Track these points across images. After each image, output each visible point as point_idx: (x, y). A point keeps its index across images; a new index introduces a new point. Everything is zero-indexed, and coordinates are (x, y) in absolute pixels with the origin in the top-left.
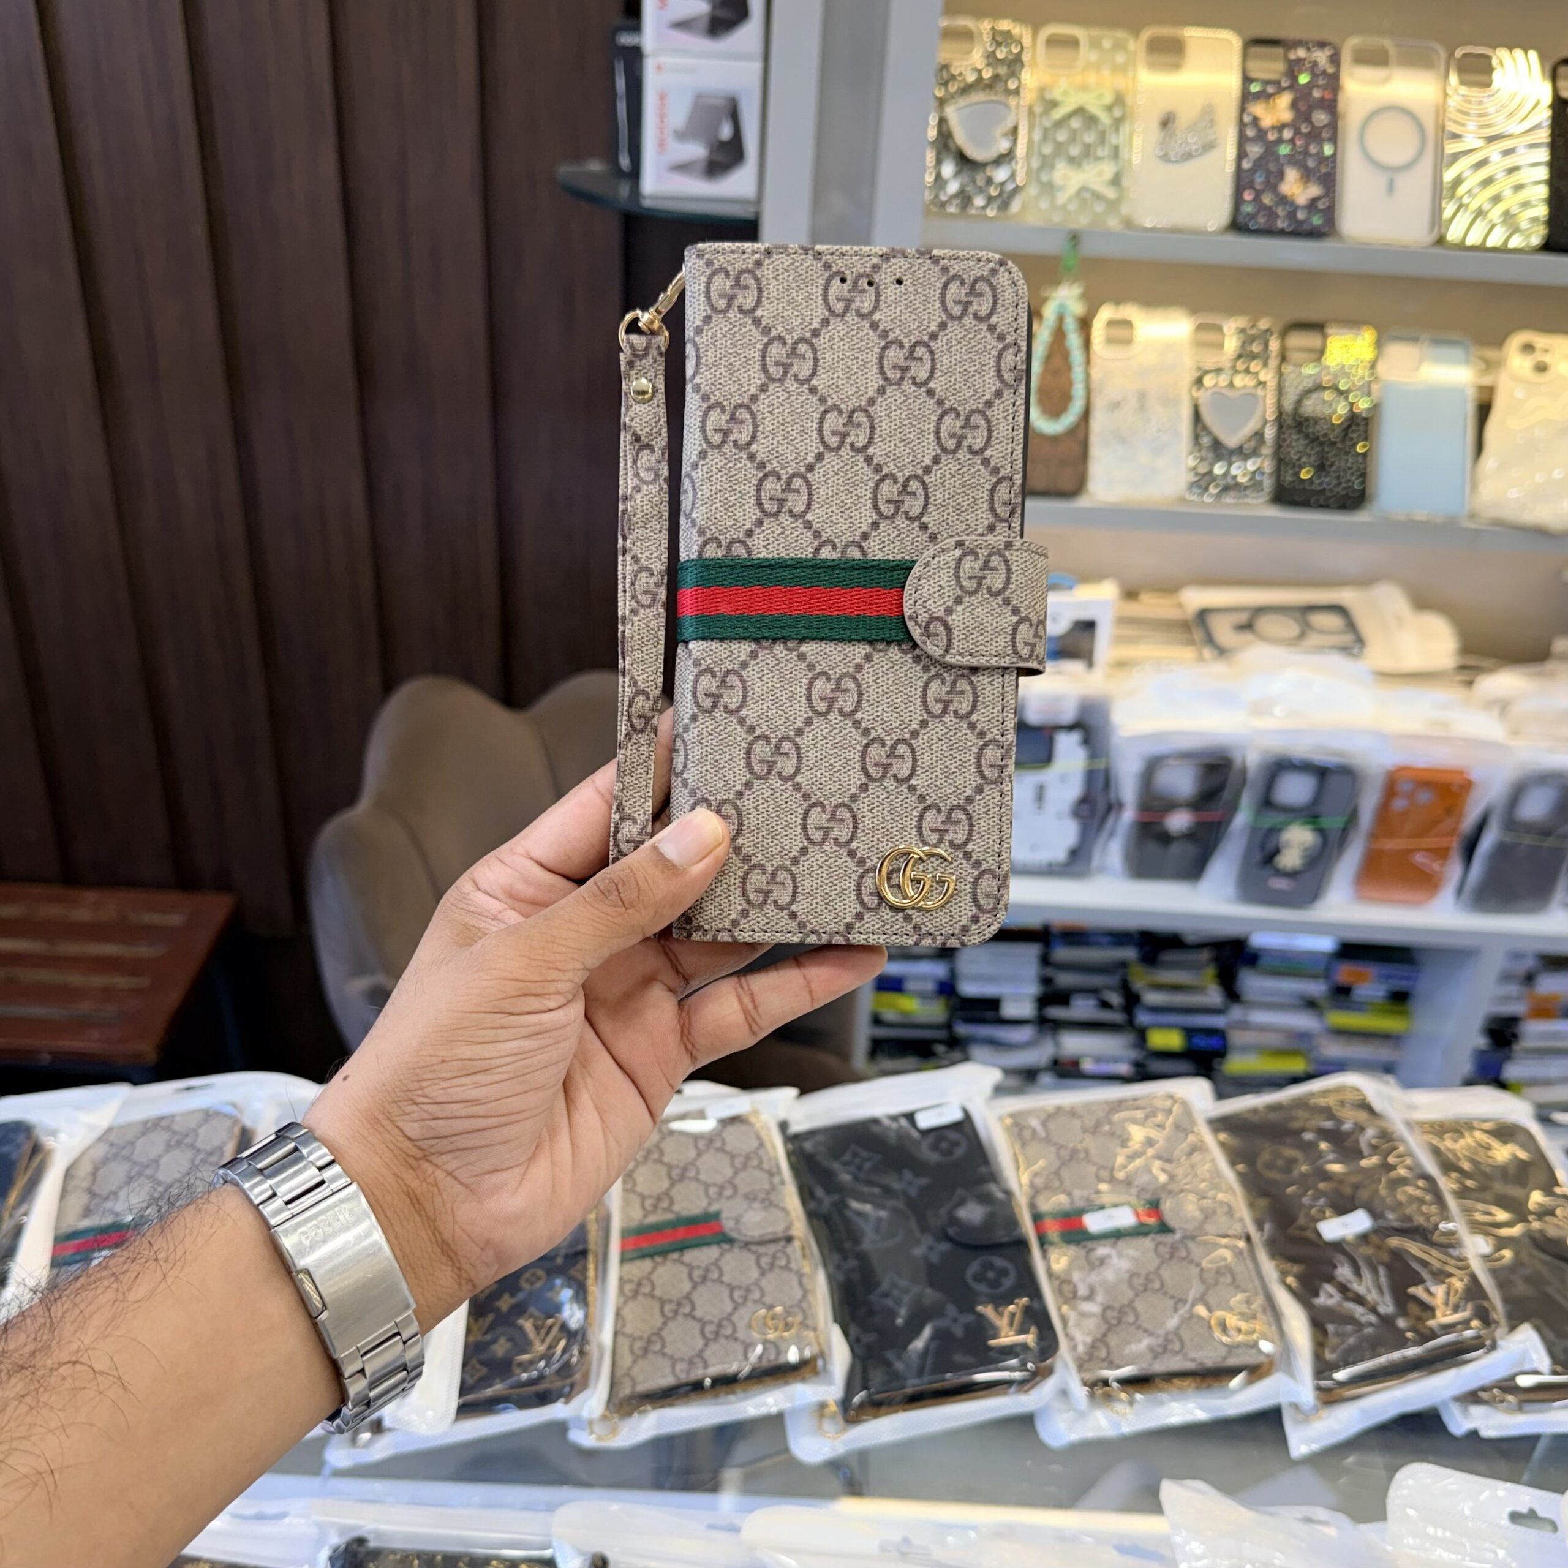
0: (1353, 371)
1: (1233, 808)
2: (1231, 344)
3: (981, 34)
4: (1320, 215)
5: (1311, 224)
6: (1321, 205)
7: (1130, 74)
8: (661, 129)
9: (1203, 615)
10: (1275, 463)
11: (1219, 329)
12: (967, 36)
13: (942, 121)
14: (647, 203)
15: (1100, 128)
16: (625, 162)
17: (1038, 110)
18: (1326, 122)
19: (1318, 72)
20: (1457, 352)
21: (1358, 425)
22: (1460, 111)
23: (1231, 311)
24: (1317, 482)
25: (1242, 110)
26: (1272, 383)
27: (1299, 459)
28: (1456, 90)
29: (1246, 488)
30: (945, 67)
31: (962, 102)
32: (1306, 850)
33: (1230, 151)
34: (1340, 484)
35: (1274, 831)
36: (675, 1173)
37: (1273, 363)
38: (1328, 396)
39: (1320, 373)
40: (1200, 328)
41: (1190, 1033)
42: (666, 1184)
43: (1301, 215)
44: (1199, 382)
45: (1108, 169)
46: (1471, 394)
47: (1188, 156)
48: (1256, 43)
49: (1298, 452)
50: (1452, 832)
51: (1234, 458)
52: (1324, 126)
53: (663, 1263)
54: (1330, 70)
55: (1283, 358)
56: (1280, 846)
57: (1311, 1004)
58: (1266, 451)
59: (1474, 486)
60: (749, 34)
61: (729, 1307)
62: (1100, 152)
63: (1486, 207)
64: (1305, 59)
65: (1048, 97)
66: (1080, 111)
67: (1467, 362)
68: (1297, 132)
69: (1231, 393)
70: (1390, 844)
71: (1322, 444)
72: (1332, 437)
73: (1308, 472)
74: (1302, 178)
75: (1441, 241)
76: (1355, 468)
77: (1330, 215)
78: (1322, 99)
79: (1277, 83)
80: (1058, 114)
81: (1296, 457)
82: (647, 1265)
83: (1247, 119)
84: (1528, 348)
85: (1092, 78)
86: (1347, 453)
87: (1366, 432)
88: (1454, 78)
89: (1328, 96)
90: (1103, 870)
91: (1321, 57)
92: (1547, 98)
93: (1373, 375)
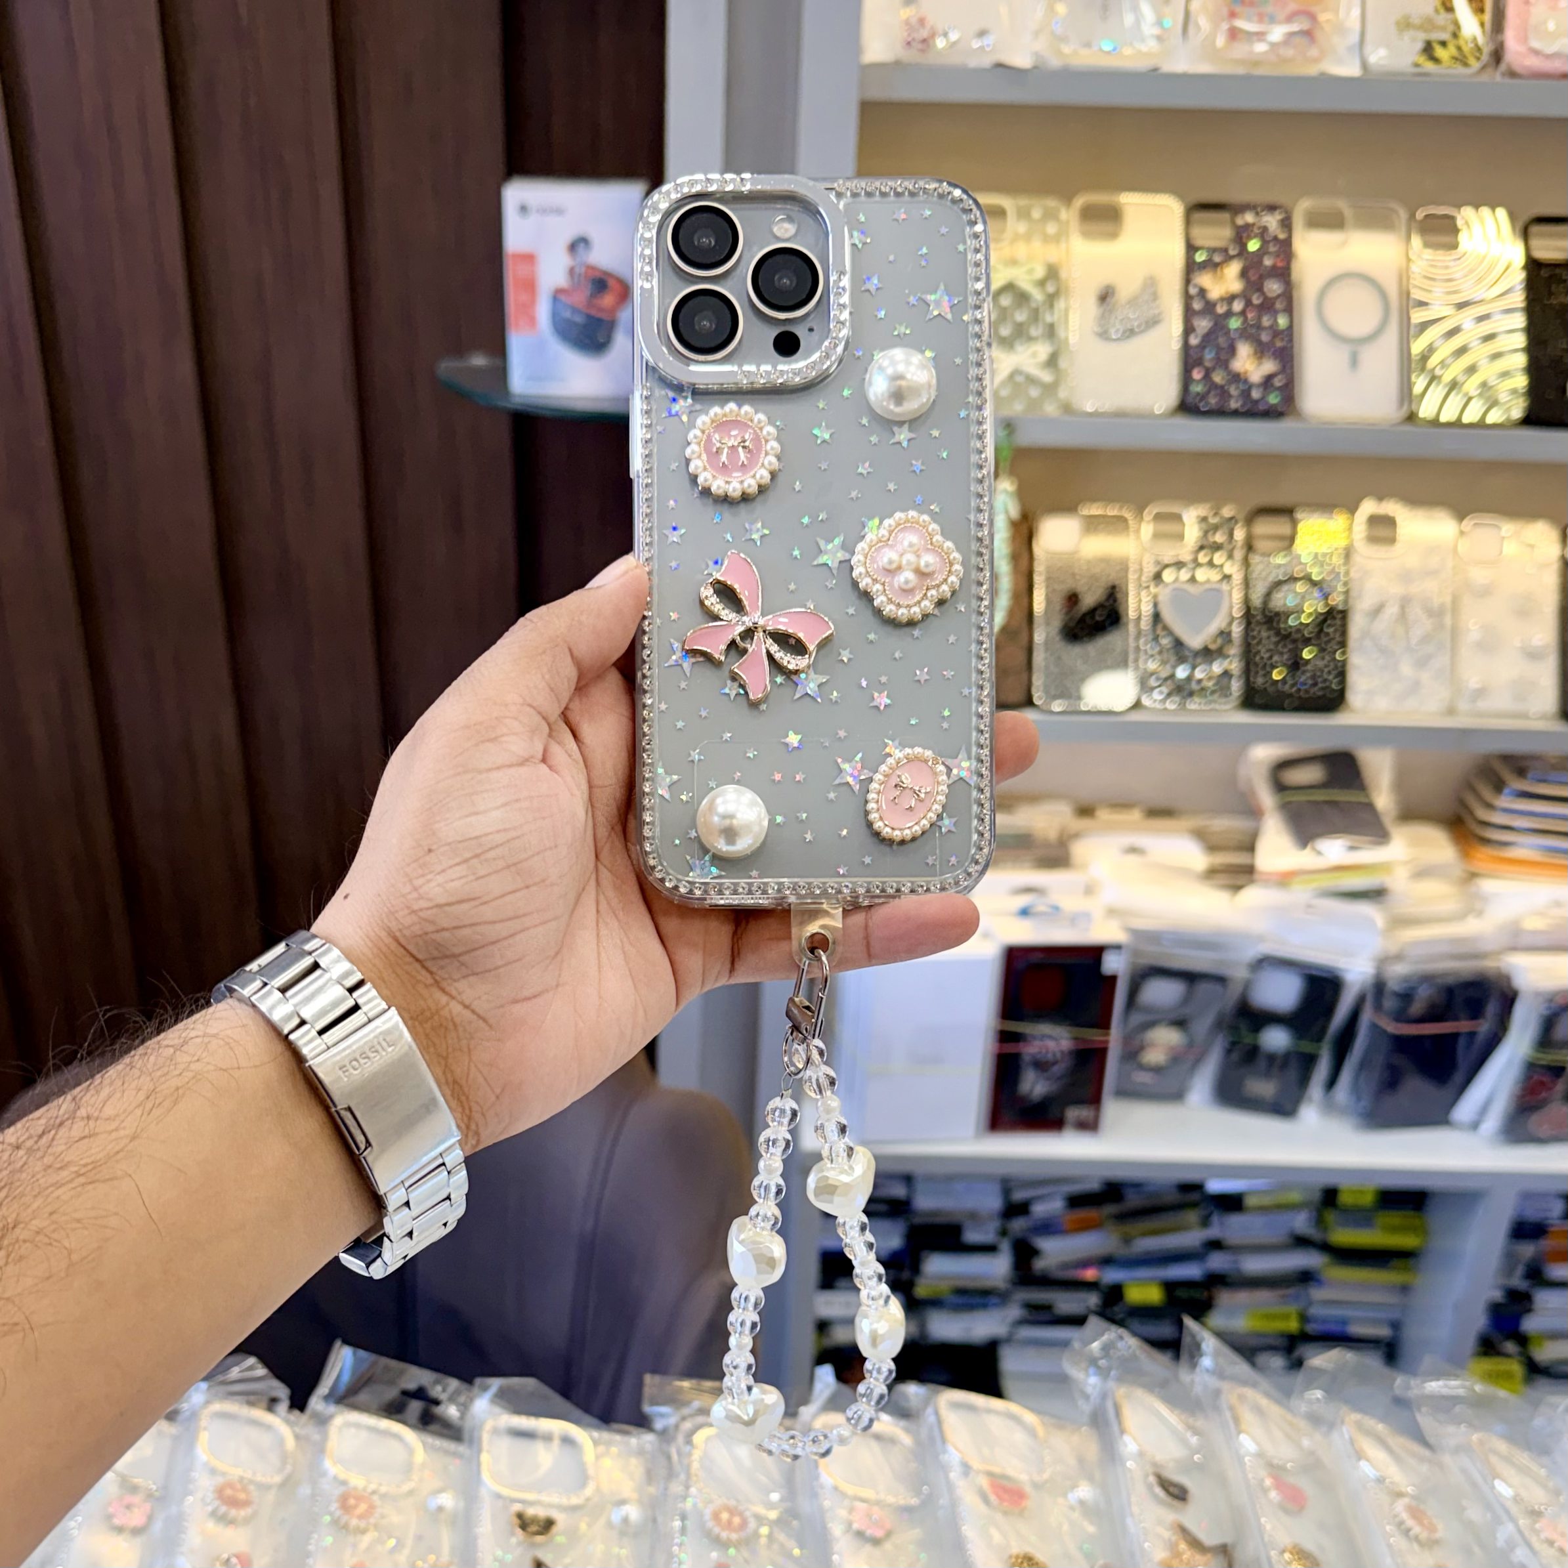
0: (1328, 559)
4: (1277, 393)
5: (1267, 403)
6: (1278, 382)
7: (1063, 245)
10: (1243, 664)
18: (1279, 292)
19: (1268, 239)
21: (1334, 618)
22: (1426, 277)
24: (1290, 682)
25: (1187, 281)
27: (1271, 658)
28: (1419, 256)
29: (1212, 693)
33: (1176, 326)
34: (1315, 684)
37: (1239, 554)
38: (1300, 587)
39: (1291, 563)
40: (1156, 517)
43: (1256, 394)
45: (1042, 350)
48: (1199, 208)
49: (1268, 651)
51: (1199, 660)
52: (1279, 296)
54: (1282, 236)
55: (1249, 547)
58: (1234, 650)
62: (1034, 331)
63: (1461, 379)
64: (1253, 225)
66: (1009, 287)
68: (1248, 303)
69: (1191, 589)
71: (1295, 641)
72: (1305, 633)
73: (1280, 673)
74: (1256, 353)
75: (1411, 417)
77: (1289, 393)
78: (1274, 267)
79: (1226, 250)
81: (1266, 656)
83: (1193, 291)
85: (1021, 250)
86: (1323, 650)
88: (1416, 241)
89: (1280, 264)
91: (1272, 221)
92: (1520, 259)
93: (1349, 564)
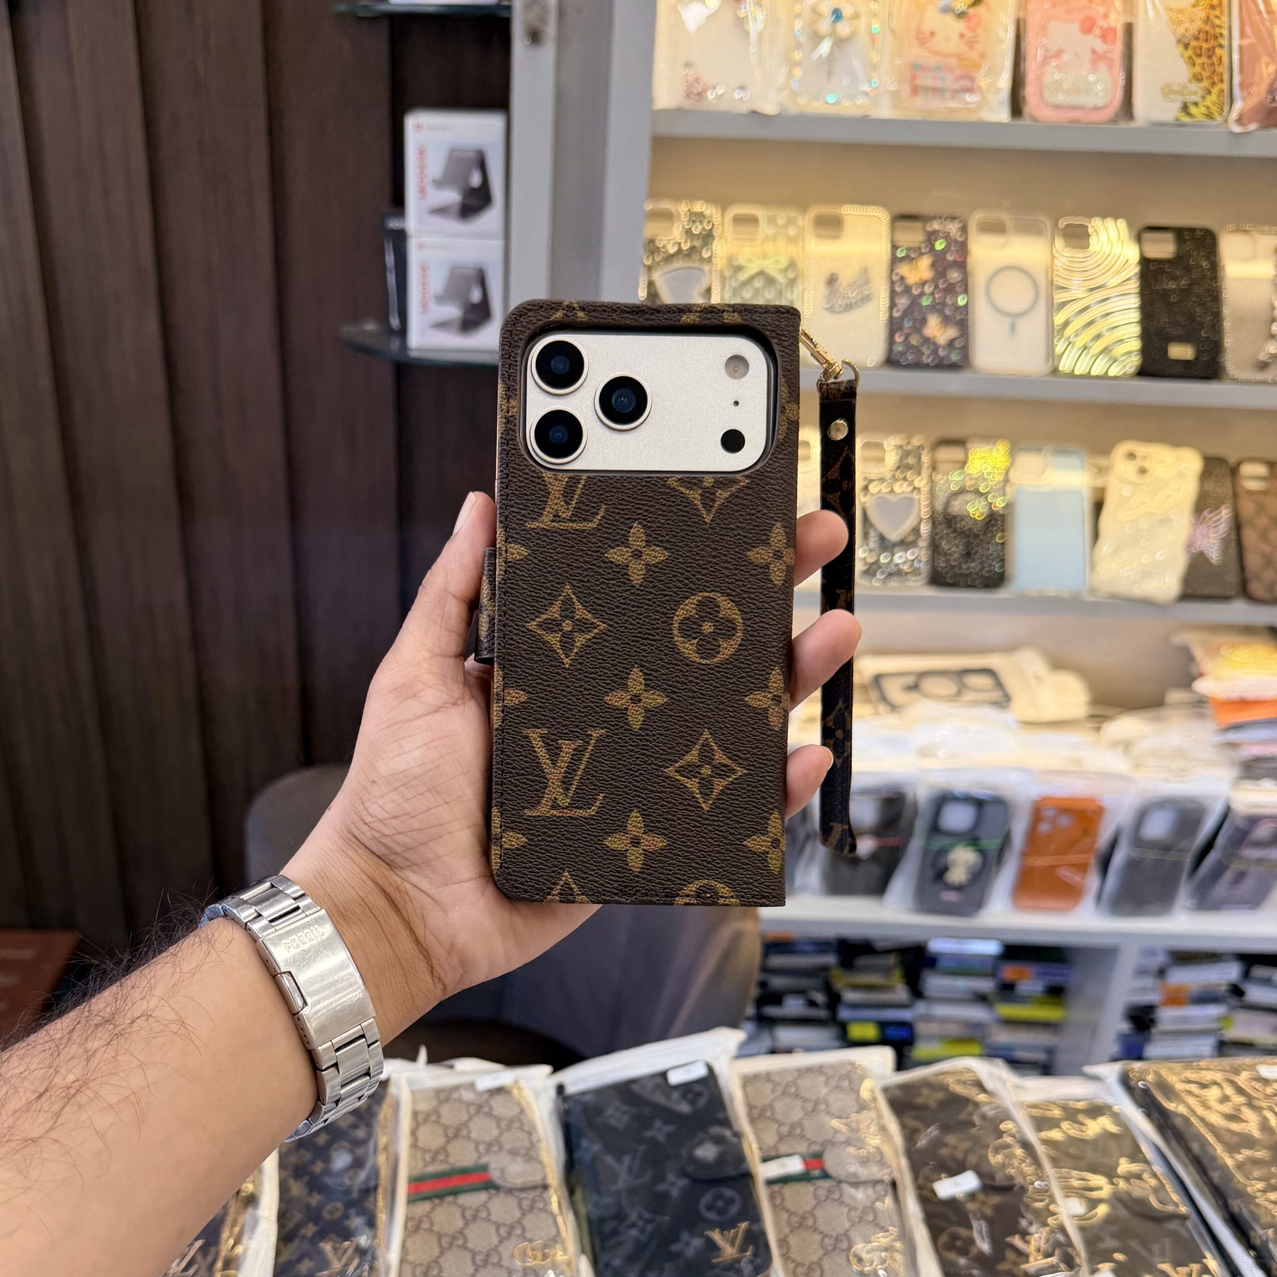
0: (991, 477)
1: (909, 834)
2: (891, 458)
3: (679, 215)
4: (958, 351)
5: (950, 359)
6: (957, 345)
7: (801, 244)
8: (423, 295)
9: (877, 679)
10: (930, 553)
11: (879, 446)
12: (668, 216)
13: (651, 284)
14: (414, 354)
15: (778, 287)
16: (395, 322)
17: (728, 274)
18: (958, 279)
19: (950, 240)
20: (1073, 460)
21: (996, 520)
22: (1065, 269)
24: (964, 567)
25: (892, 271)
26: (925, 489)
27: (950, 549)
28: (1061, 254)
29: (907, 573)
30: (652, 241)
31: (667, 268)
32: (970, 867)
33: (883, 303)
34: (983, 568)
35: (943, 852)
36: (451, 1133)
37: (925, 473)
38: (971, 497)
39: (964, 480)
40: (866, 445)
41: (883, 1025)
42: (441, 1141)
43: (941, 353)
44: (867, 489)
46: (1087, 494)
47: (849, 307)
48: (902, 218)
49: (948, 543)
50: (1090, 850)
51: (896, 549)
52: (958, 282)
53: (441, 1204)
54: (960, 239)
55: (934, 467)
56: (948, 864)
57: (981, 999)
58: (923, 543)
59: (1093, 567)
60: (491, 218)
61: (495, 1240)
63: (1089, 344)
64: (939, 231)
65: (735, 263)
66: (761, 273)
67: (1083, 468)
68: (936, 287)
69: (892, 498)
70: (1040, 862)
71: (968, 536)
72: (975, 530)
74: (942, 322)
75: (1055, 371)
76: (995, 554)
77: (965, 352)
78: (955, 261)
79: (919, 249)
80: (743, 276)
81: (946, 547)
82: (426, 1206)
83: (896, 278)
84: (1131, 456)
85: (770, 247)
86: (989, 543)
87: (1003, 525)
88: (1059, 243)
89: (958, 260)
90: (805, 888)
91: (953, 228)
92: (1135, 257)
93: (1006, 480)
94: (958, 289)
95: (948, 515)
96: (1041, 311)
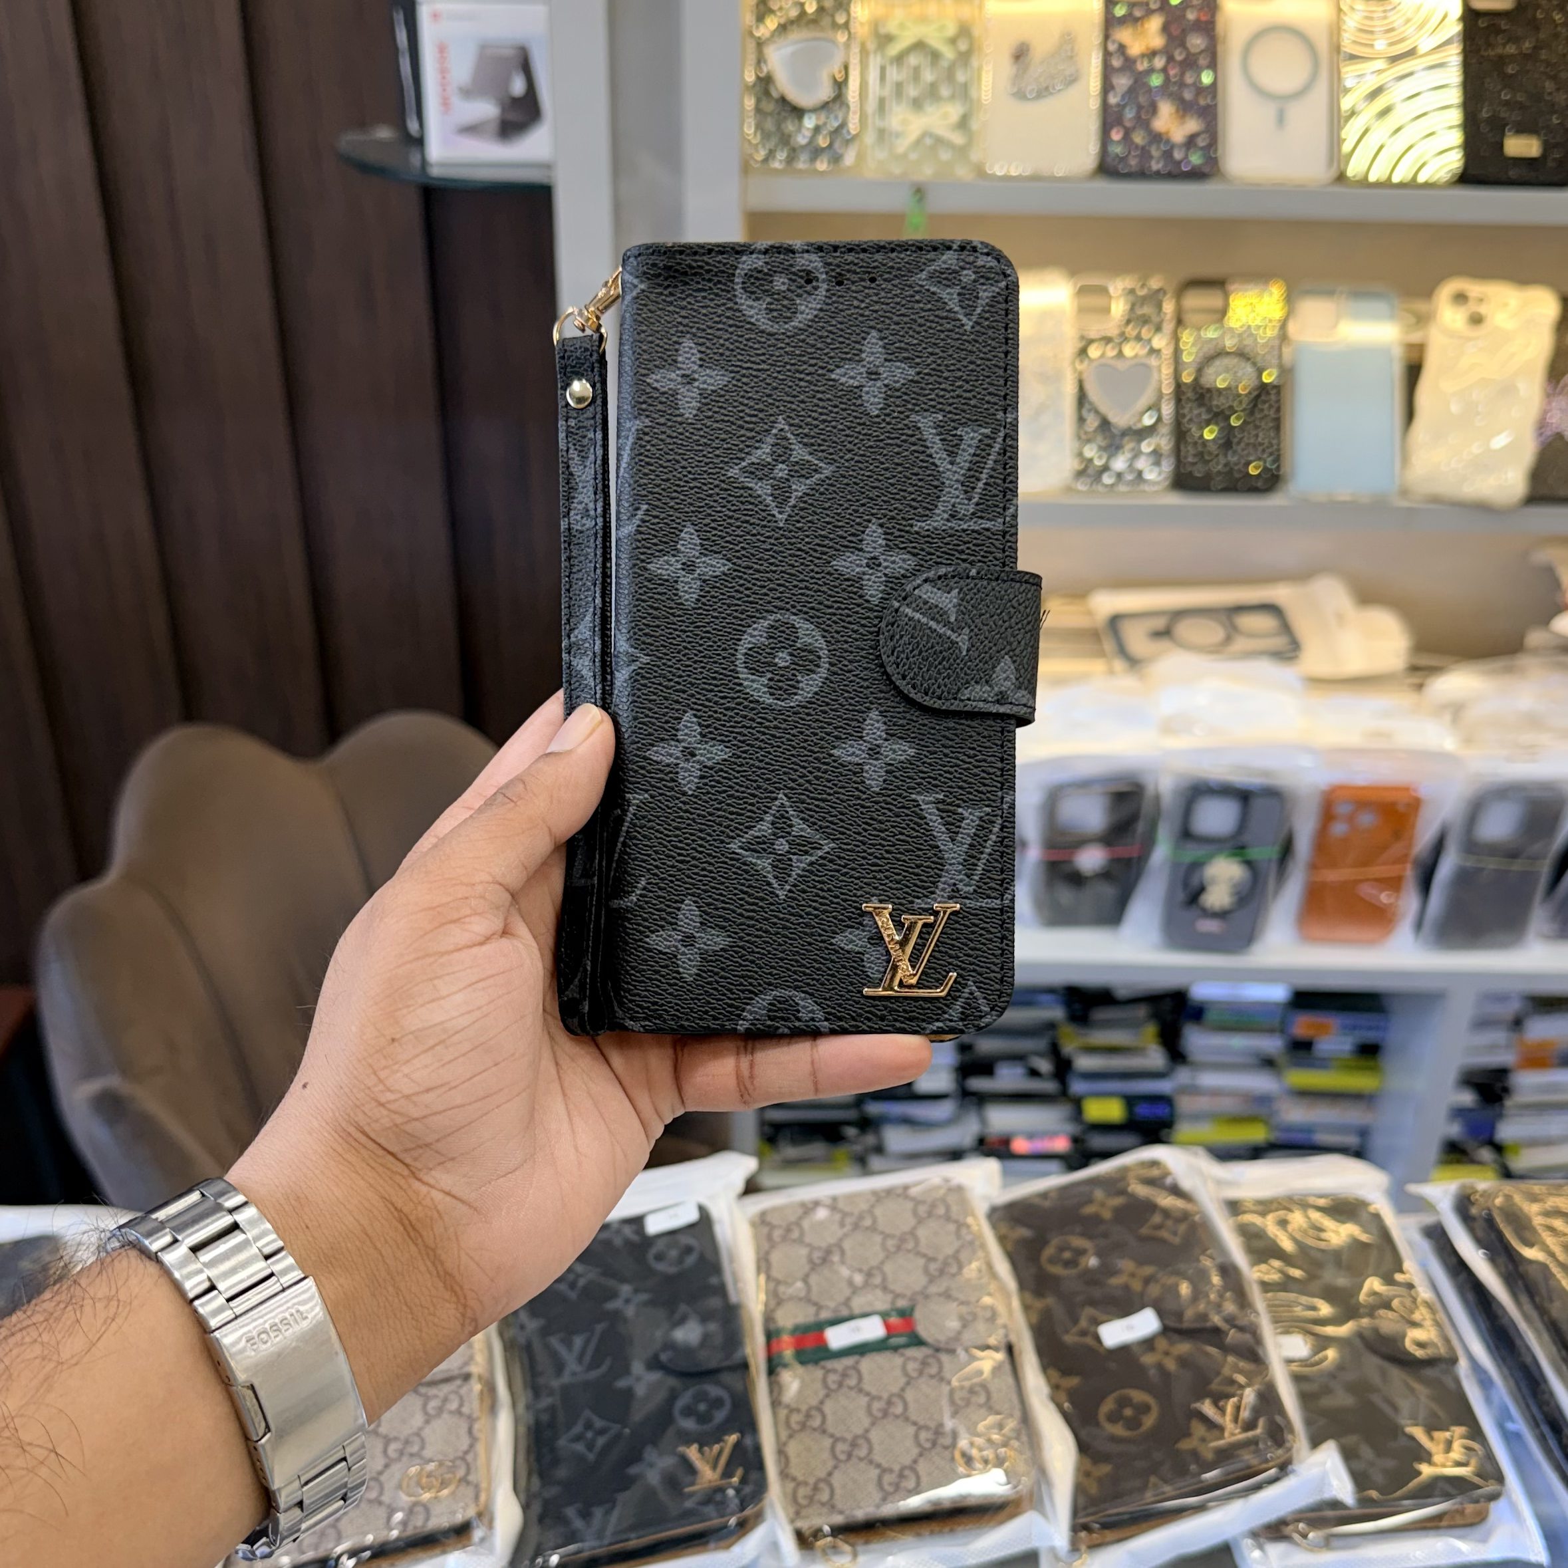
0: (1261, 331)
1: (1149, 843)
2: (1119, 308)
4: (1201, 153)
5: (1189, 162)
6: (1201, 143)
7: (976, 2)
8: (444, 86)
9: (1115, 621)
10: (1174, 442)
11: (1104, 291)
15: (944, 63)
16: (412, 124)
17: (872, 46)
18: (1203, 47)
20: (1381, 306)
21: (1268, 393)
22: (1361, 30)
23: (1117, 269)
24: (1223, 461)
25: (1107, 37)
26: (1167, 352)
28: (1351, 7)
31: (783, 41)
32: (1235, 886)
33: (1094, 83)
35: (1196, 866)
37: (1168, 327)
38: (1232, 362)
39: (1222, 337)
40: (1082, 291)
41: (1131, 1101)
43: (1178, 155)
44: (1083, 352)
45: (954, 111)
46: (1398, 353)
50: (1404, 857)
51: (1126, 439)
52: (1202, 52)
55: (1180, 322)
56: (1205, 883)
57: (1267, 1063)
58: (1165, 429)
59: (1405, 459)
61: (378, 1463)
62: (945, 91)
65: (882, 31)
66: (919, 46)
67: (1392, 317)
68: (1170, 59)
69: (1119, 365)
70: (1332, 876)
71: (1227, 418)
72: (1237, 409)
74: (1177, 111)
75: (1340, 177)
76: (1267, 441)
77: (1212, 153)
78: (1198, 21)
79: (1146, 4)
80: (894, 50)
83: (1112, 47)
84: (1460, 298)
85: (931, 8)
86: (1257, 427)
87: (1278, 401)
89: (1203, 18)
92: (1457, 9)
93: (1283, 336)
94: (1203, 61)
95: (1202, 388)
96: (1321, 91)
